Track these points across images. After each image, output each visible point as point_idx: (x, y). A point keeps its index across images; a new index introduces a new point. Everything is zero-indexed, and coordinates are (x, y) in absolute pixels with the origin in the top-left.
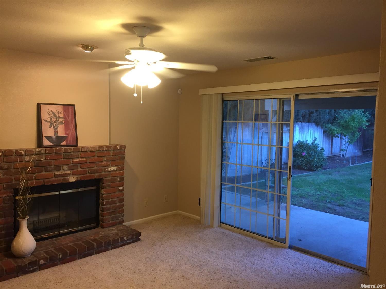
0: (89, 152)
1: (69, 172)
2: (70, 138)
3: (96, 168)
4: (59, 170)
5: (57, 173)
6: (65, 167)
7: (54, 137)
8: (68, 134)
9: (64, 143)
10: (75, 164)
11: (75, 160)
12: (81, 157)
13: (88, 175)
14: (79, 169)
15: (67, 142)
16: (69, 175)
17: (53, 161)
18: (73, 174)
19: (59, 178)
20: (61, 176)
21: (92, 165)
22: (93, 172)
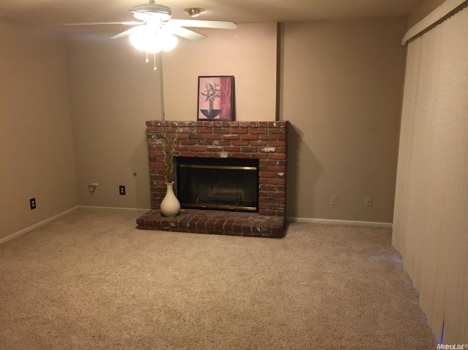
0: (240, 128)
1: (220, 147)
2: (224, 112)
3: (250, 146)
4: (211, 144)
5: (209, 147)
6: (216, 142)
7: (209, 111)
8: (223, 108)
9: (218, 117)
10: (228, 140)
11: (226, 136)
12: (232, 133)
13: (241, 153)
14: (232, 146)
15: (220, 116)
16: (221, 150)
17: (203, 135)
18: (225, 150)
19: (211, 152)
20: (213, 150)
21: (244, 143)
22: (246, 150)
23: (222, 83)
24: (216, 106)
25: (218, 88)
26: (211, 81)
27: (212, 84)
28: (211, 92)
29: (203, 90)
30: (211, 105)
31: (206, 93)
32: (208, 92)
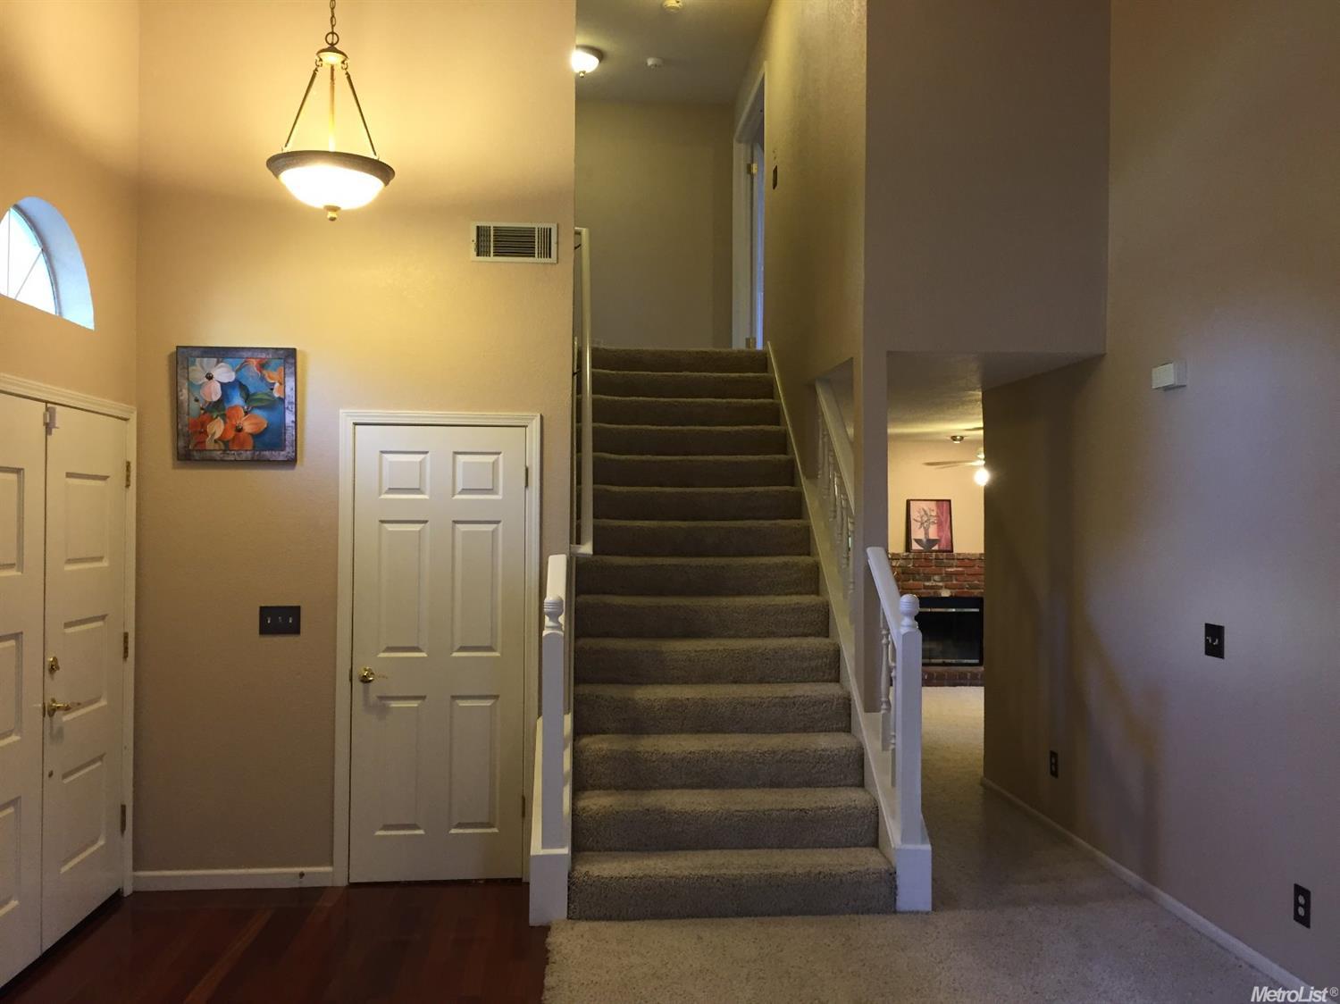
0: (967, 561)
1: (941, 584)
2: (943, 541)
3: (976, 582)
4: (929, 580)
5: (927, 584)
6: (936, 578)
7: (924, 540)
8: (941, 537)
9: (936, 548)
10: (950, 575)
11: (950, 570)
12: (956, 567)
13: (966, 590)
14: (954, 582)
15: (939, 546)
16: (941, 587)
17: (921, 569)
18: (946, 587)
19: (929, 591)
20: (932, 587)
21: (970, 578)
22: (972, 587)
23: (938, 507)
24: (933, 535)
25: (934, 514)
26: (924, 505)
27: (926, 508)
28: (925, 519)
29: (914, 515)
30: (926, 534)
31: (919, 519)
32: (921, 517)
